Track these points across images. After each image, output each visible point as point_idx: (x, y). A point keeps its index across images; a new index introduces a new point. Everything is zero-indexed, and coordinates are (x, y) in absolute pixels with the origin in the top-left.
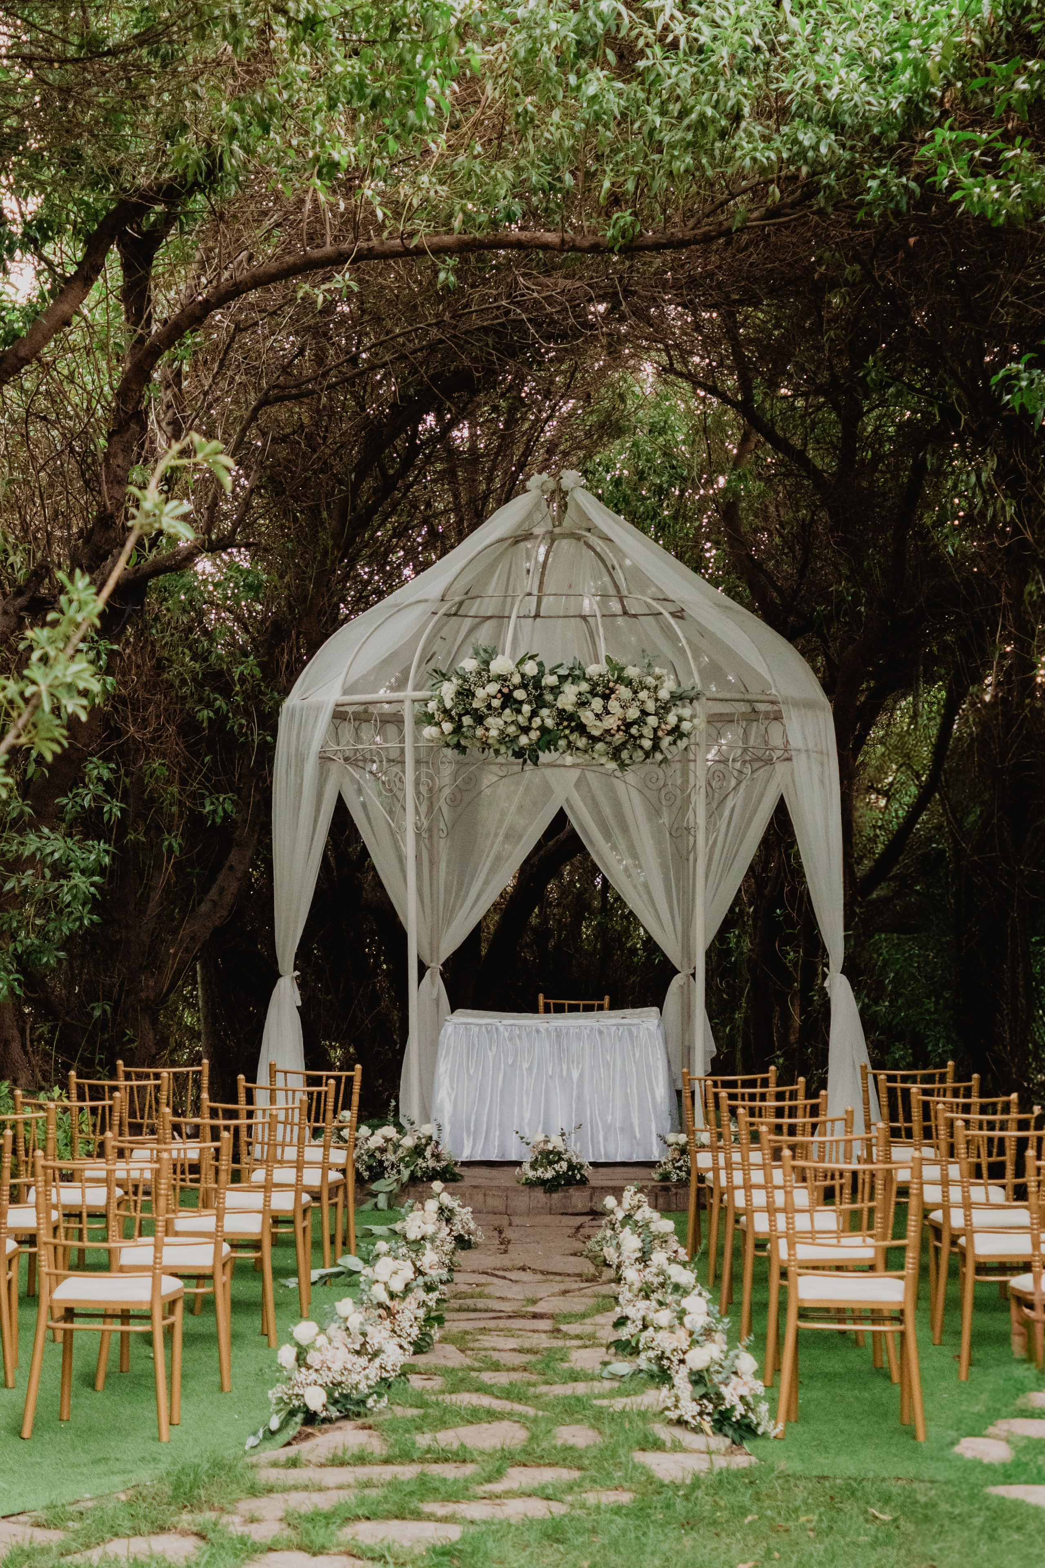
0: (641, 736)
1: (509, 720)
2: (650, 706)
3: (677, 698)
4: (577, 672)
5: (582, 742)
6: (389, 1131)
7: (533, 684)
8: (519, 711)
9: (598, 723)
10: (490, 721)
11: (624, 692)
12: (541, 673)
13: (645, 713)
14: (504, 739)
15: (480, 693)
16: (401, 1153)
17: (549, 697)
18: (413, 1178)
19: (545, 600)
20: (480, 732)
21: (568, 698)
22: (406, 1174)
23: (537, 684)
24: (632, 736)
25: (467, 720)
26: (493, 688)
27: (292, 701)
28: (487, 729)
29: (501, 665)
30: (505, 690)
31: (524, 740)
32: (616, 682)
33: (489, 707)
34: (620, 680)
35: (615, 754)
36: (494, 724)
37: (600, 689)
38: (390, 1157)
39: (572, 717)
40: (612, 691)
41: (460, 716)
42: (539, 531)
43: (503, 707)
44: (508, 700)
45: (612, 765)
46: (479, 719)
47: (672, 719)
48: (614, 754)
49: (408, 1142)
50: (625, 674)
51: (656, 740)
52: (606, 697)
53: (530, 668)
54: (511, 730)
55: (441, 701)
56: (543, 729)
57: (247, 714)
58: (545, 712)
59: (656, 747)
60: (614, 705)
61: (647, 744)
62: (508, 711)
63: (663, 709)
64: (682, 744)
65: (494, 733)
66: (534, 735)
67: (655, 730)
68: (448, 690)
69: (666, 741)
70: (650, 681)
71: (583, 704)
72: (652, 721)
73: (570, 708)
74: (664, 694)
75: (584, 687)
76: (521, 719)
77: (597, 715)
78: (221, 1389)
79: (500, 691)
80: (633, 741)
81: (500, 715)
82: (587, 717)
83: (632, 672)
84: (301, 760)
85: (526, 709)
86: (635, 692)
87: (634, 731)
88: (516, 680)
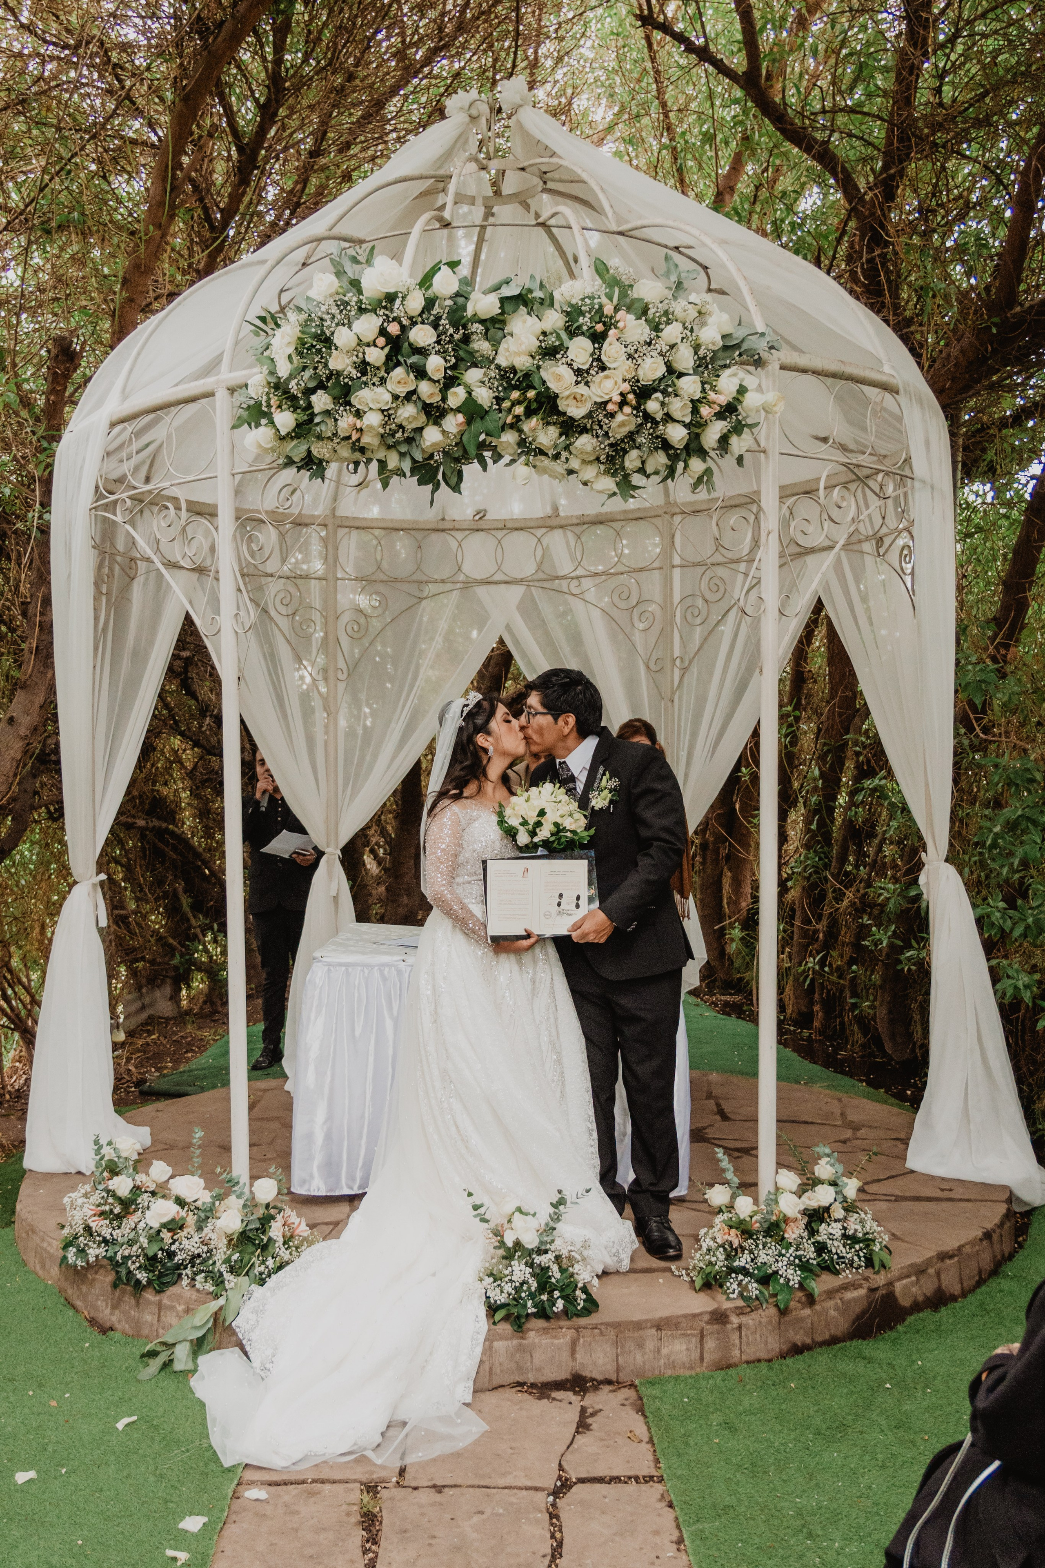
0: (668, 418)
1: (402, 391)
2: (685, 359)
3: (732, 349)
4: (538, 294)
5: (547, 436)
7: (449, 315)
8: (421, 373)
9: (582, 389)
10: (364, 397)
11: (632, 326)
12: (466, 296)
13: (674, 371)
14: (394, 434)
15: (343, 337)
17: (481, 346)
20: (346, 422)
21: (520, 343)
23: (457, 316)
24: (647, 417)
25: (321, 401)
26: (368, 325)
28: (358, 414)
29: (383, 273)
30: (394, 329)
31: (432, 436)
32: (617, 309)
33: (363, 367)
34: (626, 304)
36: (373, 401)
37: (584, 321)
39: (528, 383)
40: (609, 324)
41: (309, 392)
43: (391, 362)
44: (398, 350)
45: (608, 483)
46: (345, 396)
48: (611, 459)
50: (635, 294)
51: (696, 426)
52: (598, 338)
53: (443, 282)
54: (408, 413)
55: (272, 367)
56: (471, 412)
58: (473, 376)
60: (613, 352)
61: (677, 434)
62: (399, 372)
63: (710, 369)
65: (373, 420)
66: (453, 425)
67: (695, 405)
70: (682, 313)
71: (551, 352)
72: (690, 386)
73: (523, 362)
74: (711, 338)
75: (554, 320)
76: (426, 389)
77: (578, 372)
79: (383, 332)
81: (383, 381)
82: (559, 378)
83: (648, 290)
85: (435, 364)
86: (656, 328)
87: (652, 406)
88: (415, 303)
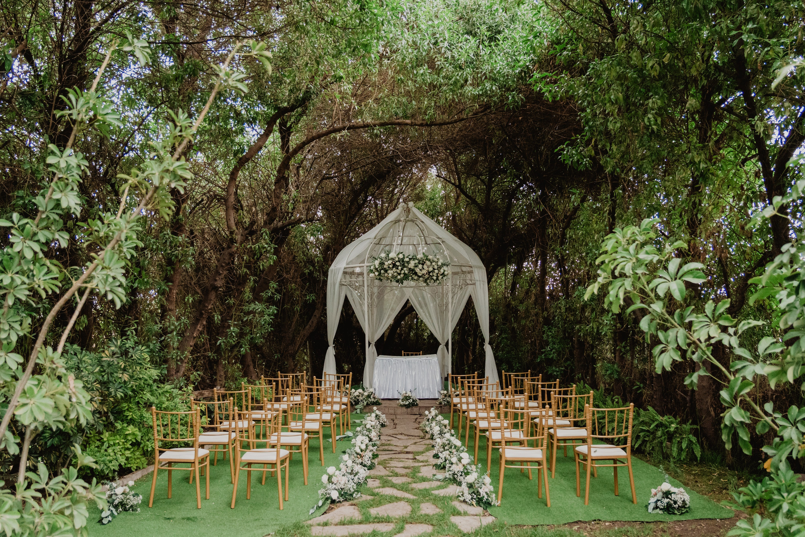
0: (433, 276)
1: (395, 271)
2: (436, 267)
3: (443, 265)
4: (414, 257)
5: (416, 278)
6: (360, 390)
7: (402, 261)
8: (398, 268)
9: (421, 272)
10: (389, 272)
11: (428, 263)
12: (404, 258)
13: (434, 269)
14: (393, 277)
15: (386, 263)
16: (364, 397)
17: (406, 265)
18: (367, 404)
19: (404, 238)
20: (386, 275)
21: (412, 265)
22: (365, 403)
23: (403, 261)
25: (382, 271)
26: (390, 262)
27: (332, 267)
28: (388, 274)
29: (392, 255)
30: (394, 262)
31: (399, 277)
33: (389, 267)
34: (427, 259)
35: (425, 281)
36: (390, 272)
37: (421, 262)
38: (361, 398)
39: (413, 270)
40: (425, 262)
42: (402, 219)
44: (394, 265)
45: (425, 284)
46: (386, 271)
47: (442, 271)
49: (366, 394)
51: (437, 277)
52: (423, 264)
53: (401, 256)
54: (395, 274)
55: (375, 266)
56: (405, 274)
57: (319, 272)
58: (405, 269)
59: (437, 279)
60: (425, 267)
61: (435, 278)
62: (394, 268)
63: (439, 268)
64: (445, 278)
65: (390, 275)
66: (402, 275)
67: (437, 274)
68: (377, 263)
69: (440, 277)
70: (436, 260)
71: (416, 266)
72: (436, 271)
73: (412, 268)
74: (440, 264)
75: (417, 261)
76: (398, 271)
77: (420, 269)
78: (304, 484)
79: (392, 263)
80: (431, 277)
81: (392, 270)
82: (417, 270)
83: (430, 257)
84: (334, 285)
85: (400, 268)
86: (431, 263)
87: (431, 274)
88: (397, 259)
